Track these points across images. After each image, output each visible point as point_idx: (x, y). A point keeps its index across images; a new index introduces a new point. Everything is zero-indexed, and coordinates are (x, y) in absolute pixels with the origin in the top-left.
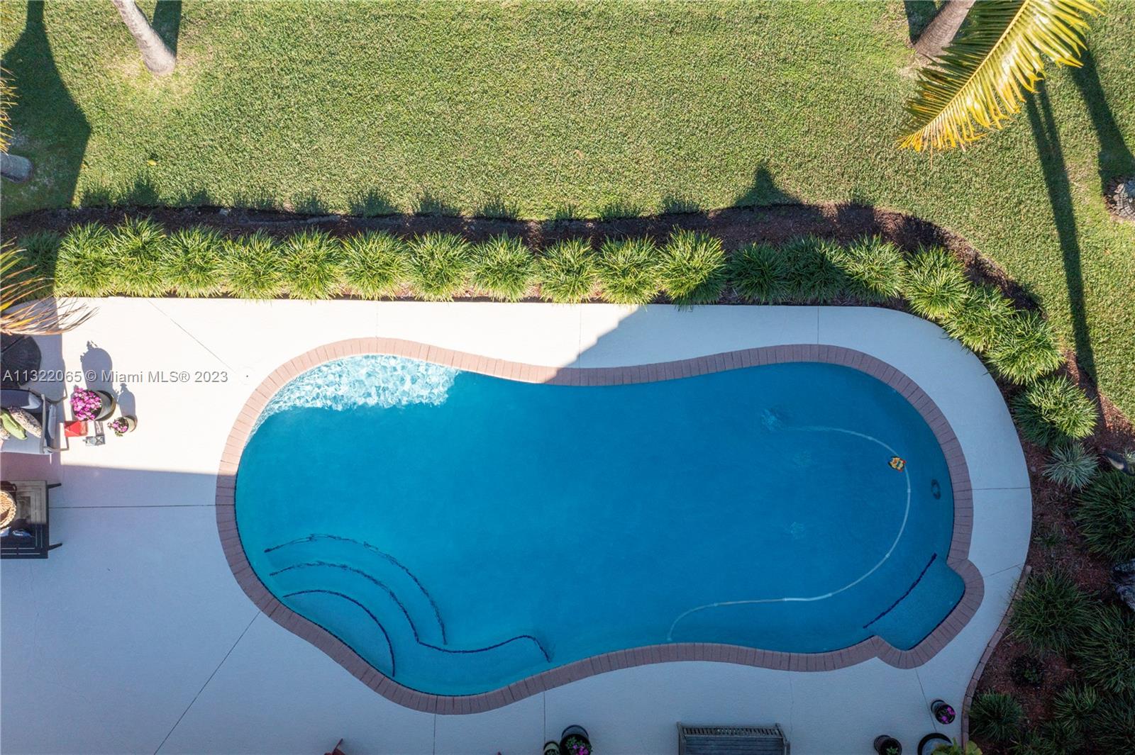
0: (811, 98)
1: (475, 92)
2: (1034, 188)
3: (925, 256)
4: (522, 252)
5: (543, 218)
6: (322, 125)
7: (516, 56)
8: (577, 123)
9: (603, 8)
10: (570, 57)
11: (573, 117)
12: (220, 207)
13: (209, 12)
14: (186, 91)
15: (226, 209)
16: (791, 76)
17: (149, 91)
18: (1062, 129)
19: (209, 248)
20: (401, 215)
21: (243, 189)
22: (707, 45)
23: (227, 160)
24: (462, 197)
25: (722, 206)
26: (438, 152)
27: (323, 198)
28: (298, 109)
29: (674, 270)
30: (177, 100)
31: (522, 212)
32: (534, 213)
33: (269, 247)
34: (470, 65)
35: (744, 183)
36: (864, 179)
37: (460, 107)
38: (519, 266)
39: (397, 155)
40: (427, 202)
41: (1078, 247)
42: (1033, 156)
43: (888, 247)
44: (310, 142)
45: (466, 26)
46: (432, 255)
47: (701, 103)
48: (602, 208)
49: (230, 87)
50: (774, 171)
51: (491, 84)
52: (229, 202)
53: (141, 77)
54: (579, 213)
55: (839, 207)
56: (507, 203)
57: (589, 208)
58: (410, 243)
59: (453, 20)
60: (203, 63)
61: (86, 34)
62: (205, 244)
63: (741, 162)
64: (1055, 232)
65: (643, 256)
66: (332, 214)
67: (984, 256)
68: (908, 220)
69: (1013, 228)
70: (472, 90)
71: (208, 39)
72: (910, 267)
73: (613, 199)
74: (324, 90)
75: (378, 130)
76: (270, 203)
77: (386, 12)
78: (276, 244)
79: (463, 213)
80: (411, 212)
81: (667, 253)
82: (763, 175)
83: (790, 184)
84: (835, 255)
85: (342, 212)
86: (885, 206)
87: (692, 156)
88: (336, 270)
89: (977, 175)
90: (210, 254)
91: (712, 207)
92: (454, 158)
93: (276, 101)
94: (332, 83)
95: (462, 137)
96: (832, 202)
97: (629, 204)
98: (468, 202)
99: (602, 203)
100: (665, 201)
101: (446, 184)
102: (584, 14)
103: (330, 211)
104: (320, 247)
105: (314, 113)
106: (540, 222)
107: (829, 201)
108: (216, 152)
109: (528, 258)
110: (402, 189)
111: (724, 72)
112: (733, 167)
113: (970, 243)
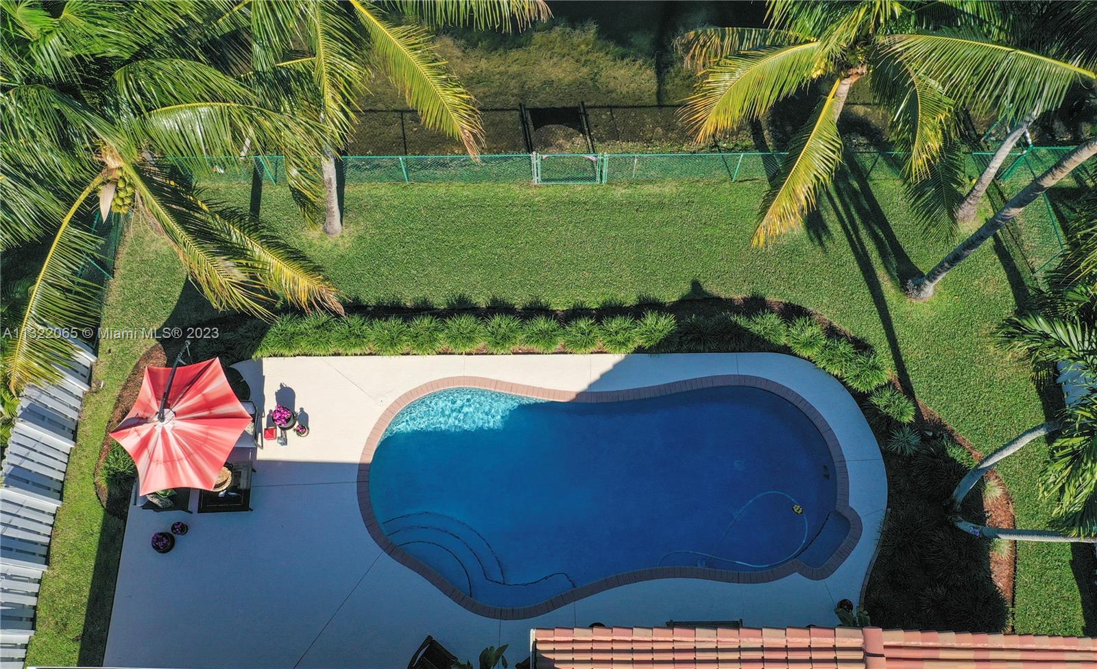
0: (722, 242)
1: (522, 243)
2: (860, 286)
3: (797, 320)
4: (554, 324)
5: (565, 309)
6: (430, 261)
7: (546, 224)
8: (584, 258)
9: (596, 200)
10: (578, 224)
11: (581, 254)
12: (367, 306)
13: (360, 206)
14: (347, 246)
15: (370, 307)
16: (709, 231)
17: (325, 246)
18: (873, 255)
19: (363, 324)
20: (478, 308)
21: (382, 296)
22: (658, 217)
23: (371, 280)
24: (516, 298)
25: (673, 300)
26: (500, 274)
27: (431, 300)
28: (415, 253)
29: (646, 331)
30: (341, 250)
31: (552, 305)
32: (560, 305)
33: (400, 323)
34: (518, 230)
35: (686, 288)
36: (757, 283)
37: (513, 251)
38: (552, 331)
39: (475, 277)
40: (494, 301)
41: (891, 317)
42: (857, 269)
43: (774, 316)
44: (423, 270)
45: (515, 210)
46: (500, 325)
47: (657, 245)
48: (601, 302)
49: (374, 244)
50: (703, 280)
51: (531, 239)
52: (373, 302)
53: (320, 238)
54: (587, 305)
55: (744, 299)
56: (543, 300)
57: (593, 302)
58: (486, 320)
59: (507, 207)
60: (357, 231)
61: (286, 217)
62: (361, 322)
63: (683, 276)
64: (876, 309)
65: (627, 324)
66: (436, 309)
67: (835, 324)
68: (786, 305)
69: (850, 307)
70: (520, 242)
71: (361, 219)
72: (789, 327)
73: (607, 297)
74: (431, 243)
75: (464, 263)
76: (398, 303)
77: (466, 204)
78: (405, 321)
79: (516, 307)
80: (484, 306)
81: (642, 322)
82: (696, 285)
83: (713, 288)
84: (742, 321)
85: (442, 307)
86: (771, 298)
87: (653, 273)
88: (441, 336)
89: (825, 280)
90: (364, 327)
91: (667, 300)
92: (510, 277)
93: (402, 250)
94: (436, 240)
95: (515, 267)
96: (739, 296)
97: (617, 299)
98: (519, 300)
99: (600, 300)
100: (639, 298)
101: (506, 291)
102: (584, 203)
103: (435, 307)
104: (431, 323)
105: (425, 255)
106: (563, 311)
107: (738, 296)
108: (366, 276)
109: (558, 327)
110: (479, 294)
111: (670, 230)
112: (678, 279)
113: (825, 316)
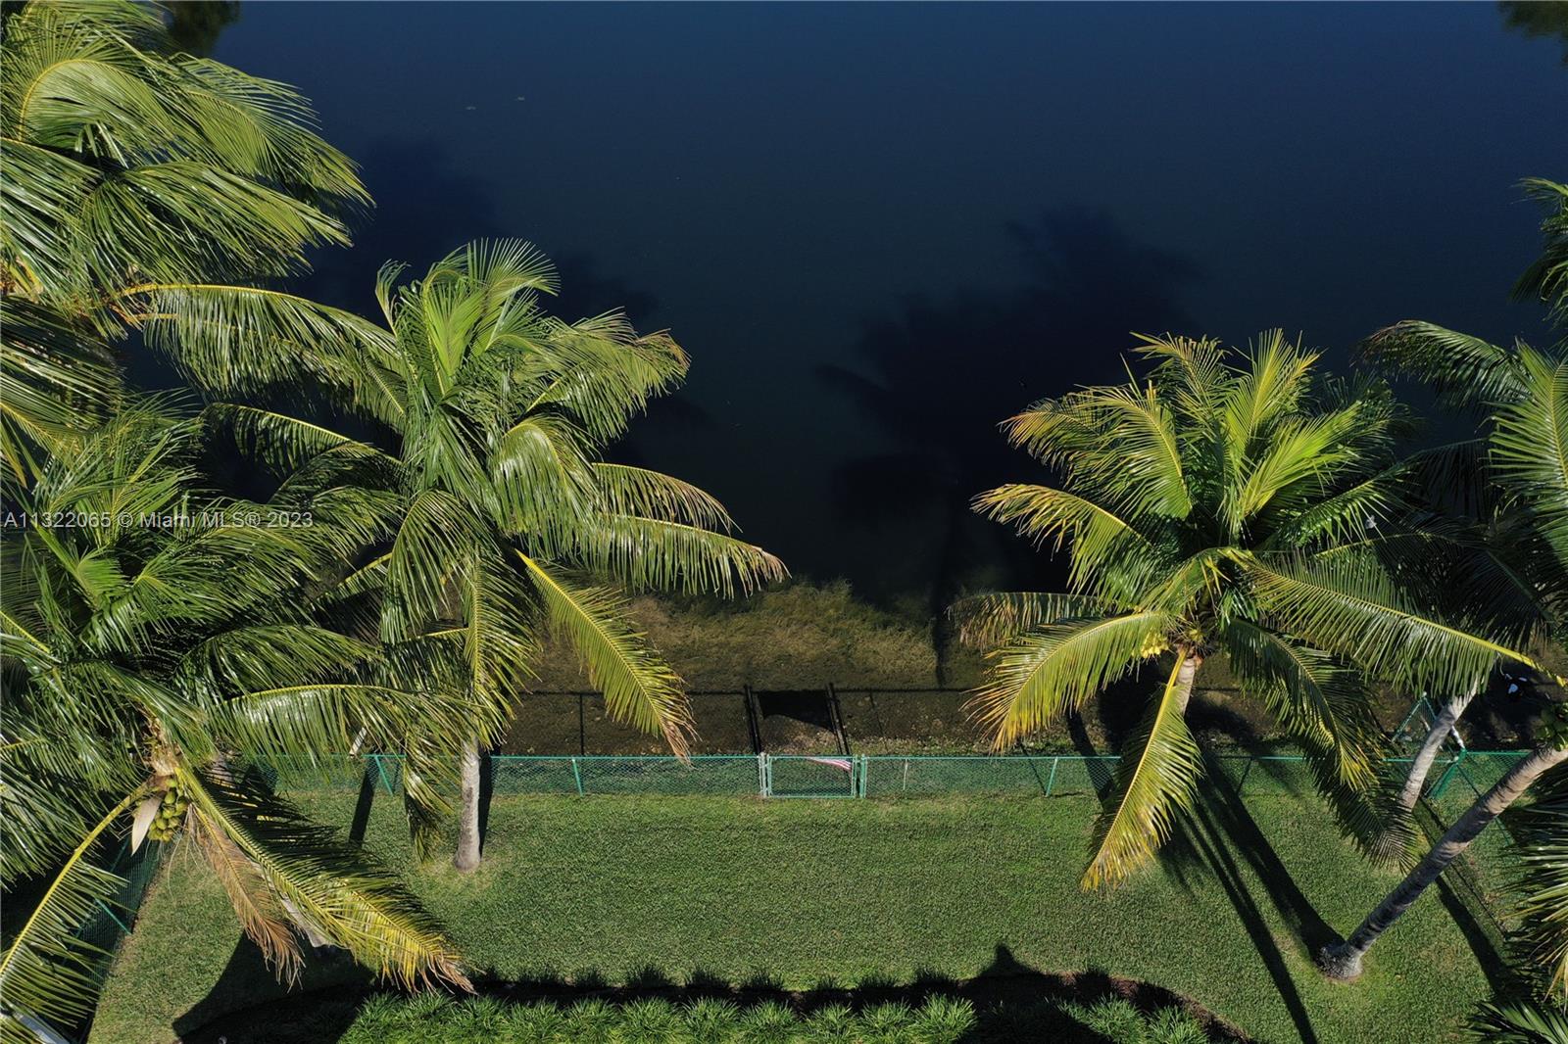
0: (1037, 886)
1: (742, 885)
2: (1250, 957)
3: (1161, 1012)
4: (787, 1014)
5: (805, 989)
6: (605, 912)
7: (779, 856)
8: (834, 909)
9: (851, 821)
10: (825, 858)
11: (828, 903)
12: (506, 982)
13: (511, 826)
14: (485, 886)
15: (510, 983)
16: (1017, 870)
17: (452, 886)
18: (1263, 909)
19: (496, 1012)
20: (675, 987)
21: (529, 966)
22: (941, 847)
23: (516, 940)
24: (731, 971)
25: (969, 976)
26: (709, 933)
27: (603, 973)
28: (584, 899)
29: (930, 1027)
30: (476, 894)
31: (786, 983)
32: (798, 984)
33: (553, 1010)
34: (737, 865)
35: (987, 957)
36: (1095, 951)
37: (729, 897)
38: (785, 1027)
39: (672, 937)
40: (699, 976)
41: (1303, 1008)
42: (1243, 930)
43: (1125, 1004)
44: (594, 926)
45: (734, 835)
46: (705, 1016)
47: (941, 891)
48: (859, 980)
49: (524, 884)
50: (1012, 946)
51: (756, 879)
52: (515, 977)
53: (447, 874)
54: (839, 984)
55: (1077, 976)
56: (772, 976)
57: (848, 979)
58: (686, 1007)
59: (722, 831)
60: (502, 864)
61: (401, 843)
62: (494, 1008)
63: (982, 938)
64: (1279, 994)
65: (899, 1016)
66: (610, 987)
67: (1220, 1018)
68: (1140, 986)
69: (1239, 991)
70: (740, 883)
71: (509, 846)
72: (1148, 1022)
73: (870, 971)
74: (608, 884)
75: (656, 915)
76: (553, 978)
77: (664, 825)
78: (560, 1007)
79: (732, 985)
80: (683, 984)
81: (923, 1012)
82: (1003, 952)
83: (1027, 956)
84: (1076, 1012)
85: (619, 985)
86: (1117, 975)
87: (937, 934)
88: (614, 1032)
89: (1196, 946)
90: (498, 1017)
91: (959, 977)
92: (724, 938)
93: (566, 893)
94: (617, 880)
95: (731, 922)
96: (1069, 972)
97: (884, 975)
98: (737, 974)
99: (859, 975)
100: (917, 973)
101: (716, 959)
102: (834, 826)
103: (609, 984)
104: (600, 1011)
105: (599, 902)
106: (803, 993)
107: (1067, 968)
108: (508, 934)
109: (794, 1019)
110: (676, 964)
111: (959, 867)
112: (976, 943)
113: (1203, 1005)
